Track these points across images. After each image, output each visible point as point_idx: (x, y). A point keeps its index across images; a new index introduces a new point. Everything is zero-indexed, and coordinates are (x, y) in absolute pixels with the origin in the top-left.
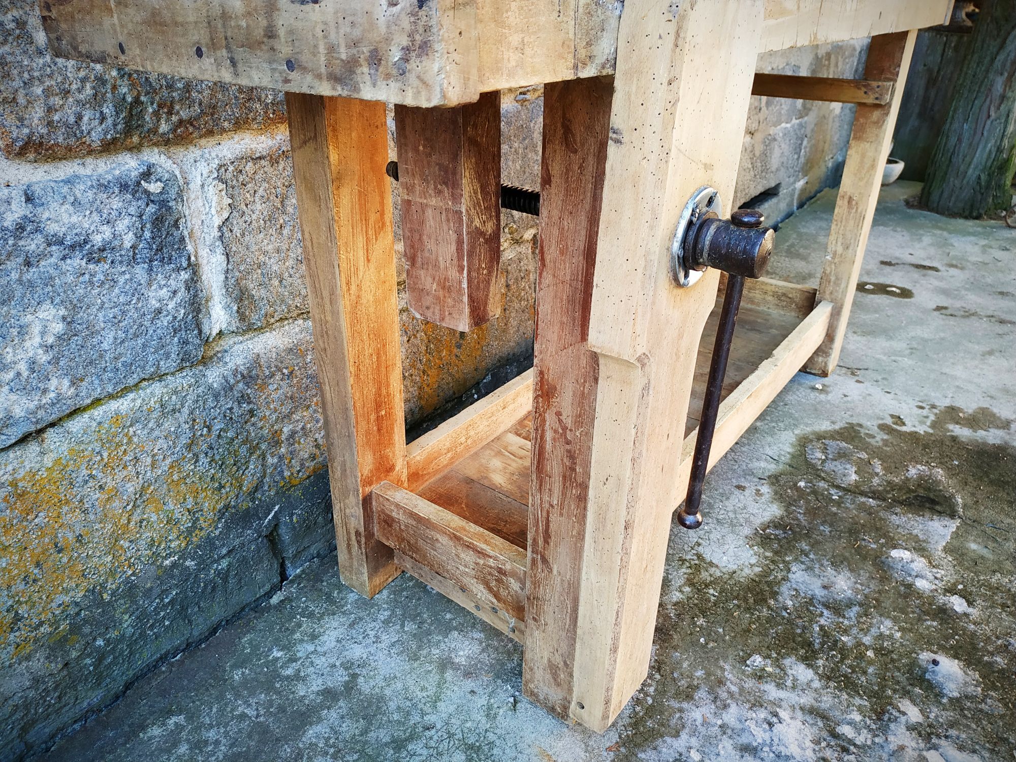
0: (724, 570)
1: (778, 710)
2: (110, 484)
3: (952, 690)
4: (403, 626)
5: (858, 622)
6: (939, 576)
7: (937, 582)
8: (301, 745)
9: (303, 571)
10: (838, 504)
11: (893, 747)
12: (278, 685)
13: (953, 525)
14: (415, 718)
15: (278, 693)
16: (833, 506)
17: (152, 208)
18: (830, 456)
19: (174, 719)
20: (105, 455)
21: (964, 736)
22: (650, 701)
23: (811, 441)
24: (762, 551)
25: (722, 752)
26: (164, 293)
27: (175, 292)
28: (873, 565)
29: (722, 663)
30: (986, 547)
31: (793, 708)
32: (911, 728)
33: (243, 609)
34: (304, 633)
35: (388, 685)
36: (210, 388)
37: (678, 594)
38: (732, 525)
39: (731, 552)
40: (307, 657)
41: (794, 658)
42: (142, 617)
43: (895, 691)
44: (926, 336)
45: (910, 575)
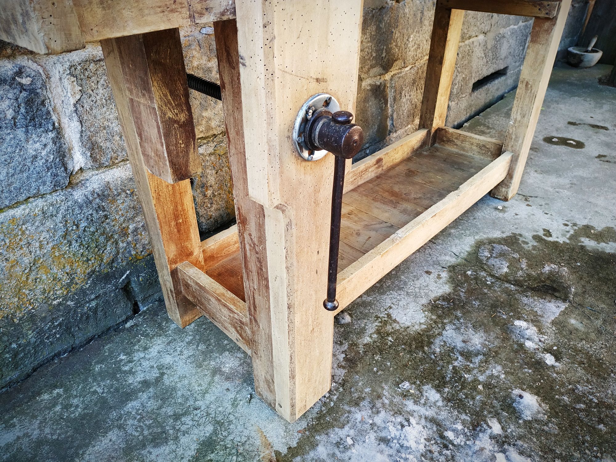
0: (402, 326)
1: (410, 417)
2: (12, 258)
3: (528, 415)
4: (198, 346)
5: (480, 366)
6: (542, 339)
7: (540, 343)
8: (122, 412)
9: (148, 309)
10: (490, 287)
11: (477, 448)
12: (118, 376)
13: (563, 306)
14: (191, 402)
15: (117, 380)
16: (486, 288)
17: (24, 94)
18: (494, 255)
19: (57, 391)
20: (7, 241)
21: (526, 445)
22: (332, 404)
23: (485, 244)
24: (430, 314)
25: (367, 441)
26: (38, 145)
27: (45, 145)
28: (501, 329)
29: (383, 385)
30: (582, 323)
31: (420, 417)
32: (492, 437)
33: (109, 329)
34: (140, 346)
35: (180, 381)
36: (76, 202)
37: (368, 338)
38: (416, 297)
39: (410, 314)
40: (139, 361)
41: (430, 386)
42: (40, 333)
43: (490, 412)
44: (585, 175)
45: (523, 338)
